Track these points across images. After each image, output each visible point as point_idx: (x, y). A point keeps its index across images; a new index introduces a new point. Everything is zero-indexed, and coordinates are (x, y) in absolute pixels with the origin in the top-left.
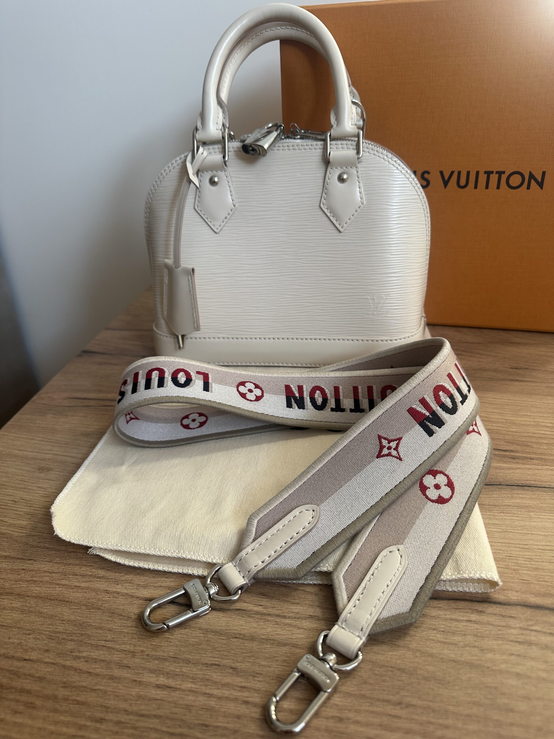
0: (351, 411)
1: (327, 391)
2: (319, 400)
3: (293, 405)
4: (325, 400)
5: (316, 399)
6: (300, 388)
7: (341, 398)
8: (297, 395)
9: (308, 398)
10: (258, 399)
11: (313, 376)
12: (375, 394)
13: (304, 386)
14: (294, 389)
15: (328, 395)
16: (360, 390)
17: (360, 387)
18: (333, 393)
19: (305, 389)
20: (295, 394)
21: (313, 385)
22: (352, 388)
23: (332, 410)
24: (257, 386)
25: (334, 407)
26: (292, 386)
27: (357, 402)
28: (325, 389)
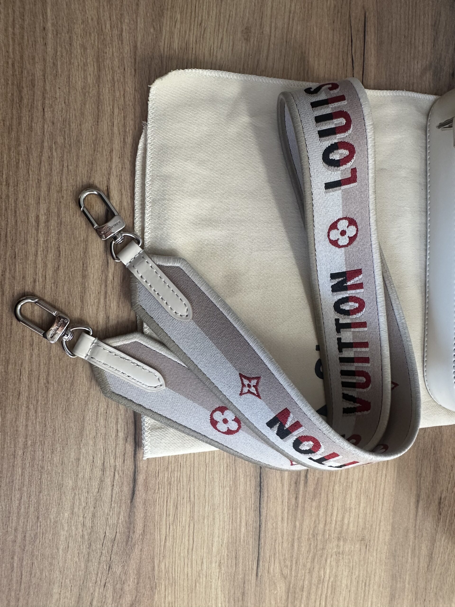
0: (339, 339)
1: (359, 315)
2: (346, 307)
3: (334, 280)
4: (347, 313)
5: (347, 303)
6: (360, 286)
7: (352, 330)
8: (349, 283)
9: (347, 295)
10: (335, 243)
11: (378, 299)
12: (360, 364)
13: (362, 290)
14: (357, 279)
15: (354, 316)
16: (364, 349)
17: (367, 349)
18: (357, 321)
19: (358, 291)
20: (350, 281)
21: (365, 300)
22: (366, 341)
23: (337, 320)
24: (352, 239)
25: (341, 321)
26: (361, 277)
27: (350, 345)
28: (362, 313)
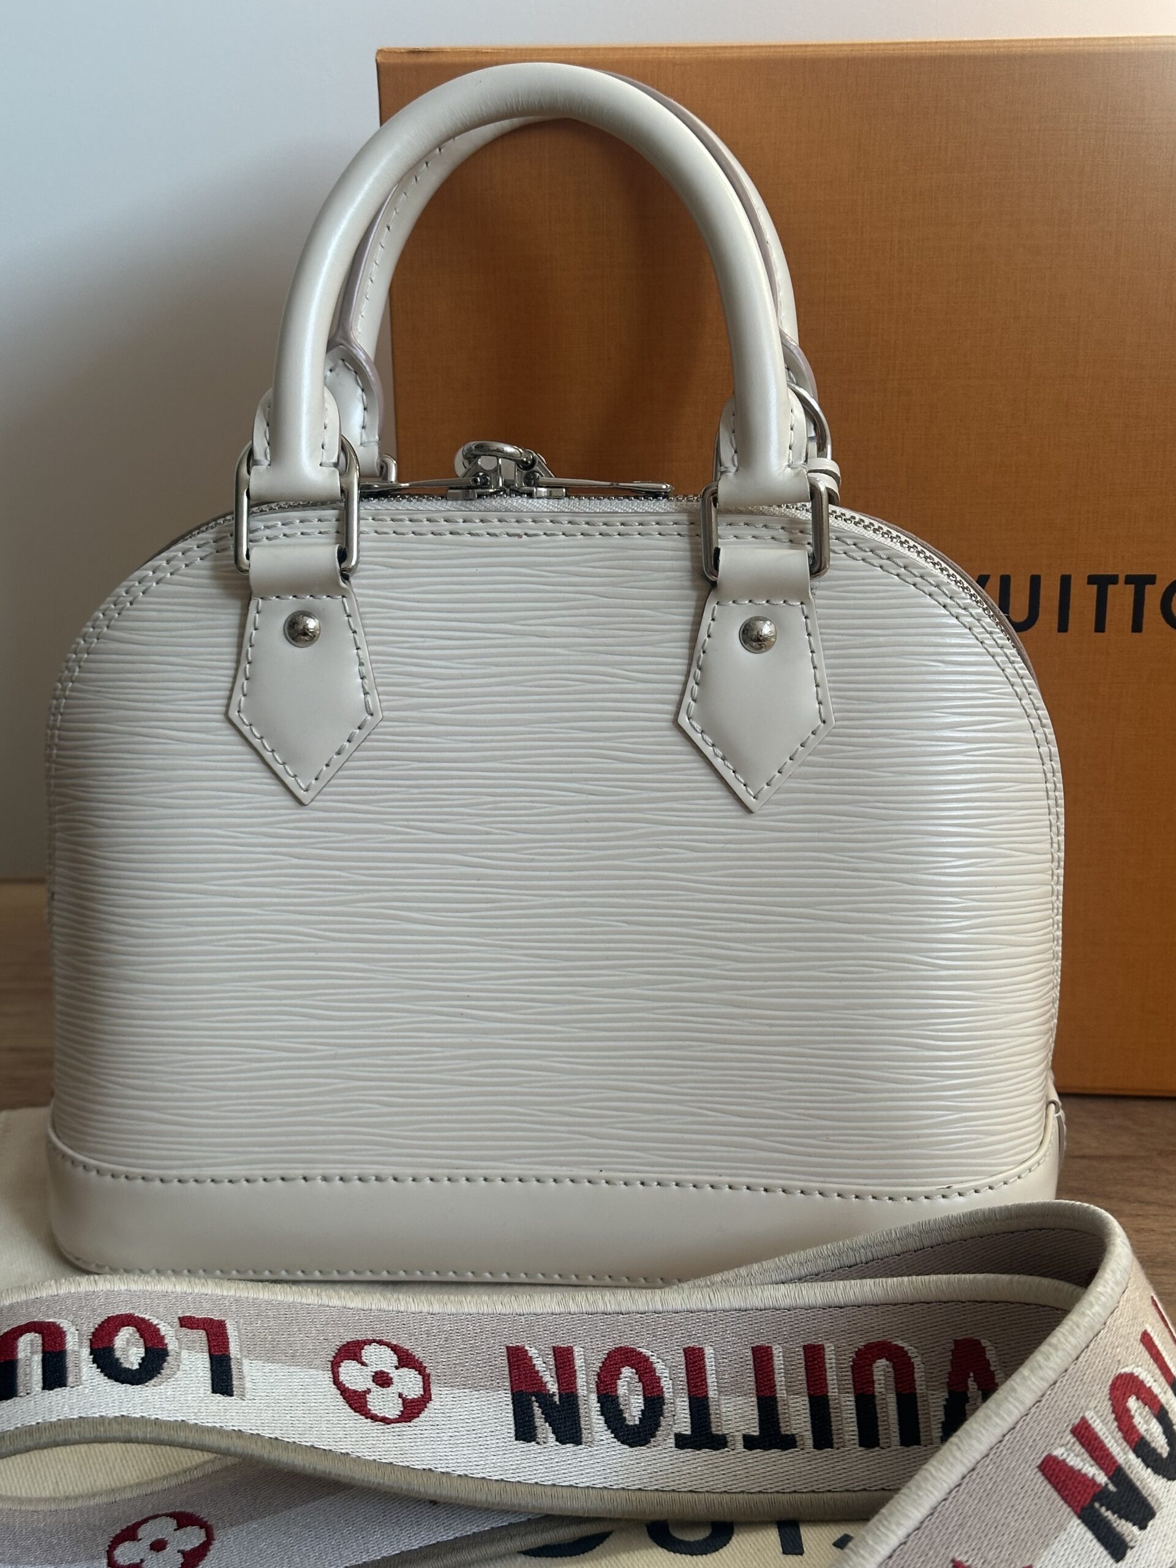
0: (750, 1443)
1: (660, 1368)
2: (634, 1408)
3: (539, 1430)
4: (654, 1404)
5: (621, 1400)
6: (563, 1359)
7: (712, 1393)
8: (553, 1387)
9: (594, 1397)
10: (412, 1409)
11: (609, 1309)
12: (831, 1376)
13: (578, 1351)
14: (539, 1364)
15: (666, 1384)
16: (778, 1362)
17: (777, 1351)
18: (683, 1375)
19: (579, 1362)
20: (543, 1385)
21: (610, 1346)
22: (749, 1353)
23: (682, 1442)
24: (405, 1359)
25: (685, 1428)
26: (532, 1352)
27: (768, 1406)
28: (653, 1359)
